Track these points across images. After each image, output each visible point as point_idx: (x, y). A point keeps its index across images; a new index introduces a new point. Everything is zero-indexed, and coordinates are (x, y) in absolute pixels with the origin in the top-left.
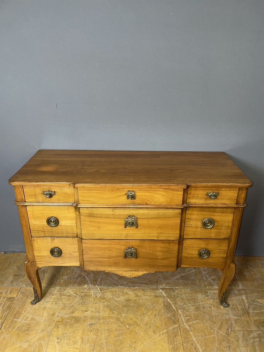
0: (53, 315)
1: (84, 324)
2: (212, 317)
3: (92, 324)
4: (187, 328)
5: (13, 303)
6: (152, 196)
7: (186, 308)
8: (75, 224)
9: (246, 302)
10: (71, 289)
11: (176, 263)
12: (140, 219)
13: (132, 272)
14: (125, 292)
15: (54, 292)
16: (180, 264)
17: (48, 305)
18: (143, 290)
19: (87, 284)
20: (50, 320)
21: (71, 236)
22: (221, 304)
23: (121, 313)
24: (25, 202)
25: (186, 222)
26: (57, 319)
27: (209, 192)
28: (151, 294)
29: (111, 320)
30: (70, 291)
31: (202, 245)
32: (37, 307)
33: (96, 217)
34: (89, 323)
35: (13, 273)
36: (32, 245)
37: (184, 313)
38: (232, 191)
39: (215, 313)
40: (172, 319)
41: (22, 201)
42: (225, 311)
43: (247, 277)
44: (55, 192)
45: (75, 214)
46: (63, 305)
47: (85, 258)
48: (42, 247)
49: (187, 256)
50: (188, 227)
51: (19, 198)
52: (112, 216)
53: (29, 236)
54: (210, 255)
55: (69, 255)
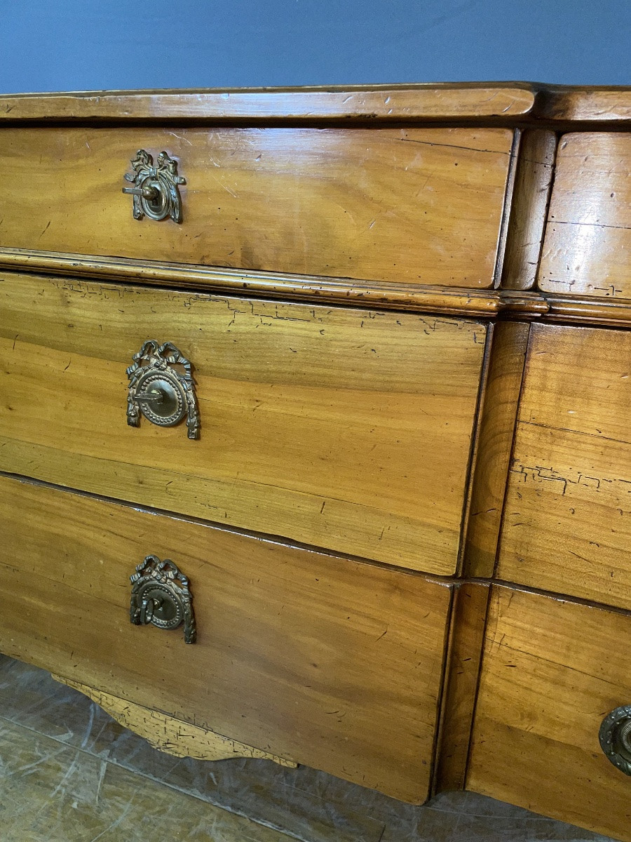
12: (214, 374)
16: (457, 766)
25: (517, 455)
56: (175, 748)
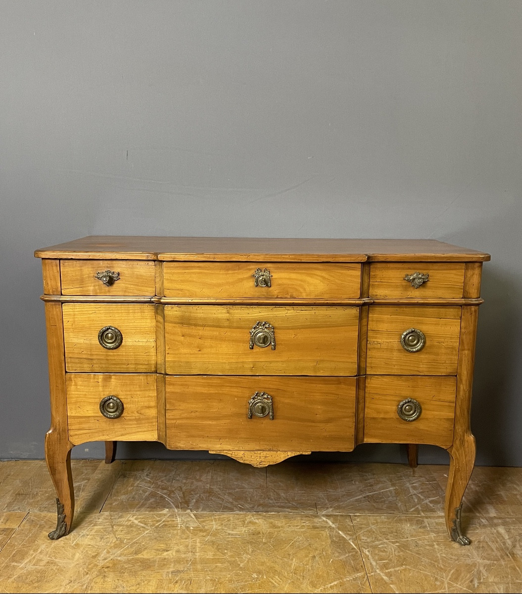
0: (94, 557)
1: (161, 571)
2: (436, 561)
3: (179, 571)
4: (383, 579)
5: (10, 536)
6: (301, 281)
7: (379, 546)
8: (153, 344)
9: (507, 537)
10: (133, 516)
11: (354, 430)
12: (280, 329)
13: (265, 453)
14: (248, 520)
15: (97, 520)
16: (361, 435)
17: (86, 541)
18: (285, 517)
19: (167, 508)
20: (89, 565)
21: (144, 371)
22: (454, 540)
23: (240, 554)
24: (62, 295)
25: (368, 339)
26: (101, 563)
27: (409, 272)
28: (304, 524)
29: (220, 565)
30: (132, 519)
31: (404, 389)
32: (62, 544)
33: (196, 325)
34: (171, 570)
35: (12, 491)
36: (64, 392)
37: (376, 554)
38: (454, 272)
39: (442, 554)
40: (350, 564)
41: (55, 293)
42: (463, 551)
43: (506, 499)
44: (119, 274)
45: (154, 321)
46: (117, 540)
47: (169, 419)
48: (85, 395)
49: (375, 415)
50: (374, 348)
51: (50, 287)
52: (226, 324)
53: (62, 371)
54: (422, 414)
55: (137, 415)
56: (264, 463)
